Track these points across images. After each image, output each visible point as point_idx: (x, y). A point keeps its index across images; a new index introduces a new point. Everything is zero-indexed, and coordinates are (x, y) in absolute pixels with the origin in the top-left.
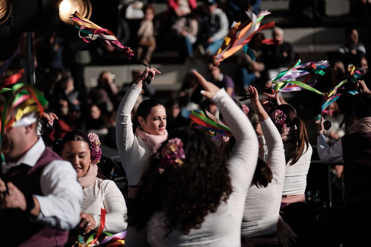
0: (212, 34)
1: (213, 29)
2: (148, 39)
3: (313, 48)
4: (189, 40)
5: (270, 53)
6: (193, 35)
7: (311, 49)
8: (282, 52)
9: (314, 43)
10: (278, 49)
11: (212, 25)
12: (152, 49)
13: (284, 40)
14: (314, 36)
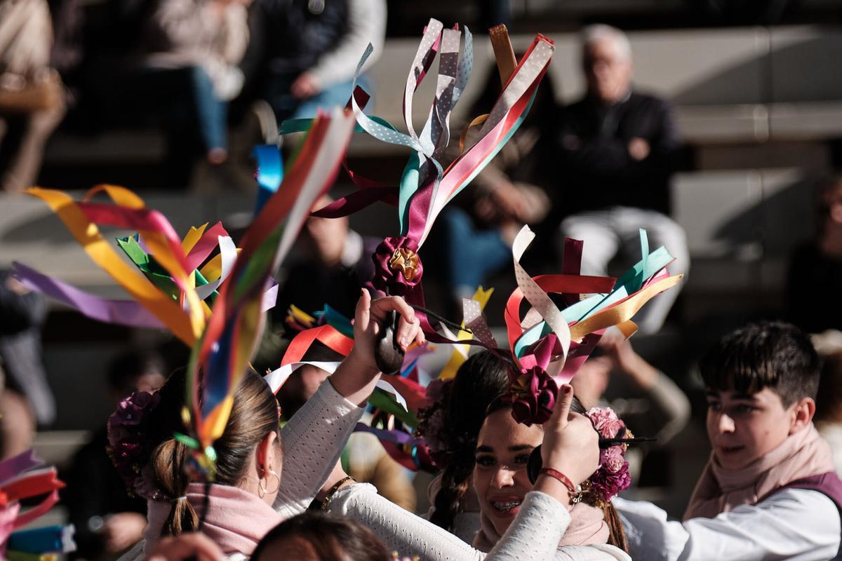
0: (315, 59)
1: (316, 35)
2: (29, 76)
3: (766, 117)
4: (211, 85)
5: (570, 141)
6: (228, 63)
7: (752, 121)
8: (623, 136)
9: (768, 98)
10: (608, 124)
11: (312, 17)
12: (44, 123)
13: (631, 85)
14: (767, 61)
